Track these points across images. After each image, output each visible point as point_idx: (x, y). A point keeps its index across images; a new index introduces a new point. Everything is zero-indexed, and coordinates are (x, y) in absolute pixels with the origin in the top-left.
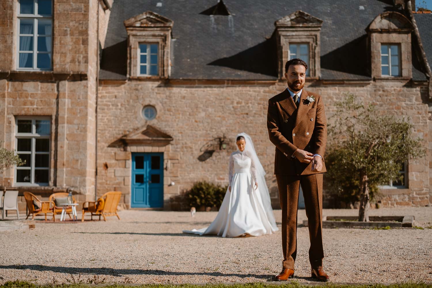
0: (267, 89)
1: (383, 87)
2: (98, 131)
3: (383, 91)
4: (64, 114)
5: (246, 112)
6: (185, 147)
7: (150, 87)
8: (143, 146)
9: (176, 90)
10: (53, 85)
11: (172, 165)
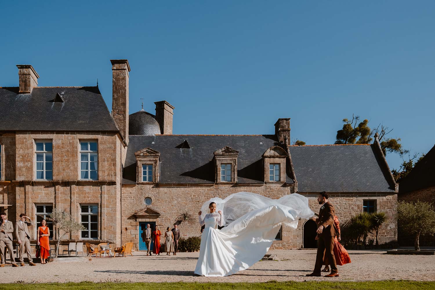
0: (209, 188)
1: (270, 187)
2: (122, 211)
3: (270, 189)
4: (105, 202)
5: (198, 201)
6: (167, 219)
7: (149, 188)
8: (145, 219)
9: (161, 189)
10: (99, 188)
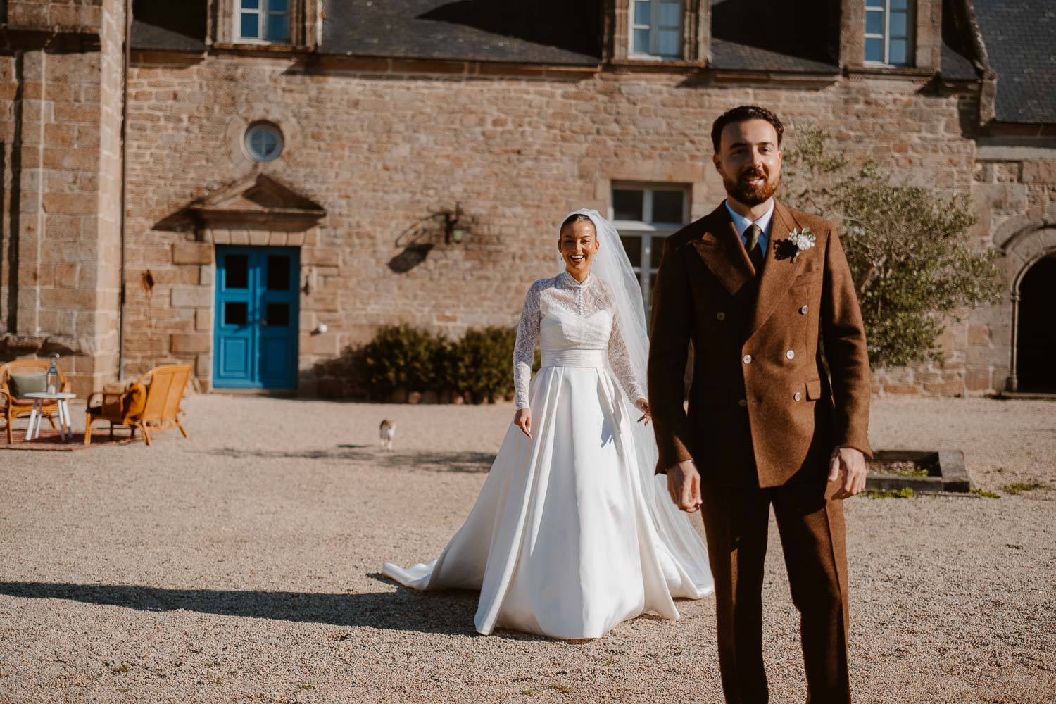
0: (571, 88)
1: (865, 92)
2: (128, 186)
3: (867, 103)
4: (38, 140)
5: (517, 147)
6: (355, 232)
7: (268, 73)
8: (247, 229)
9: (335, 84)
10: (7, 61)
11: (321, 279)
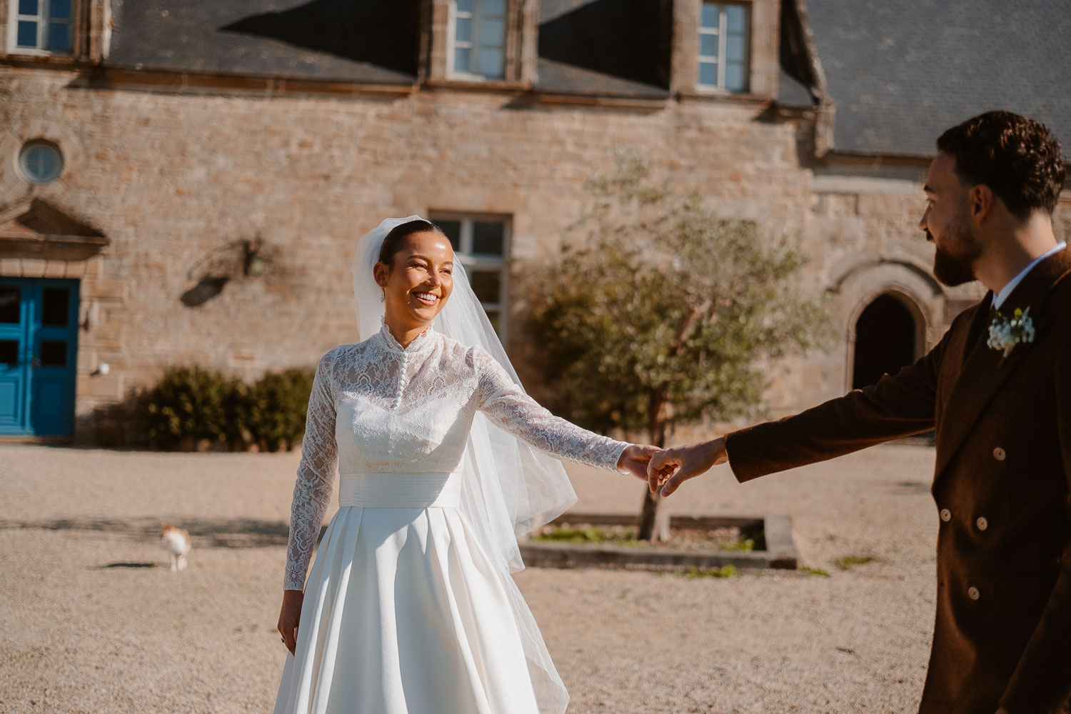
0: (384, 109)
1: (697, 118)
5: (325, 170)
6: (143, 263)
7: (46, 88)
8: (20, 258)
11: (103, 315)
